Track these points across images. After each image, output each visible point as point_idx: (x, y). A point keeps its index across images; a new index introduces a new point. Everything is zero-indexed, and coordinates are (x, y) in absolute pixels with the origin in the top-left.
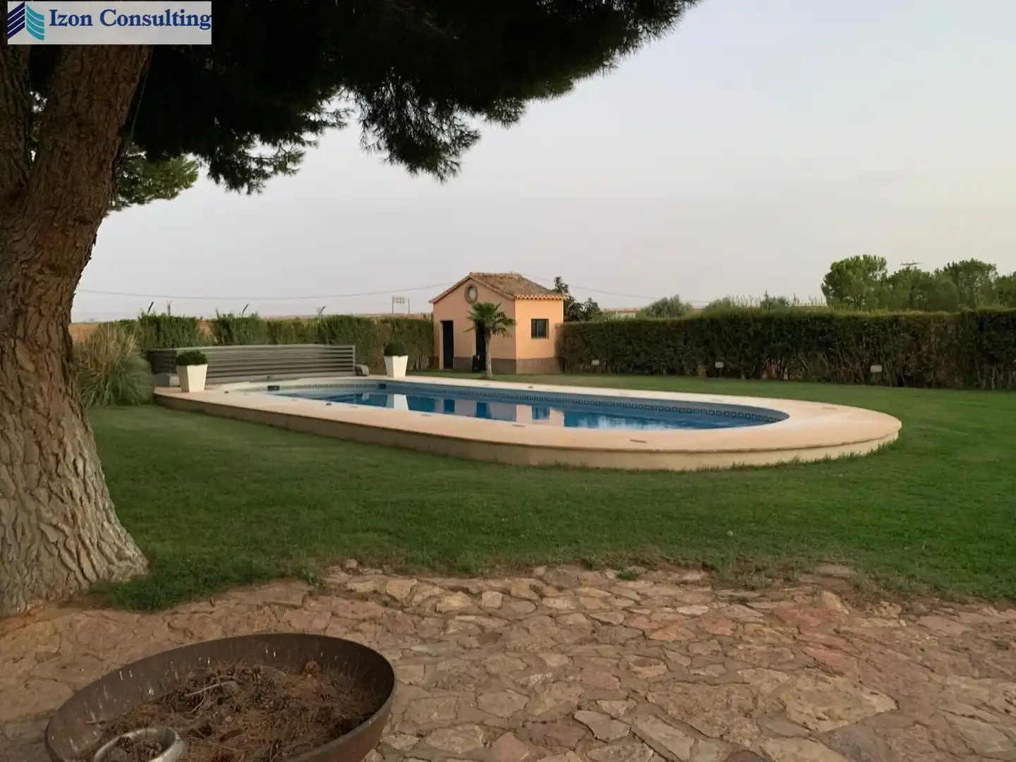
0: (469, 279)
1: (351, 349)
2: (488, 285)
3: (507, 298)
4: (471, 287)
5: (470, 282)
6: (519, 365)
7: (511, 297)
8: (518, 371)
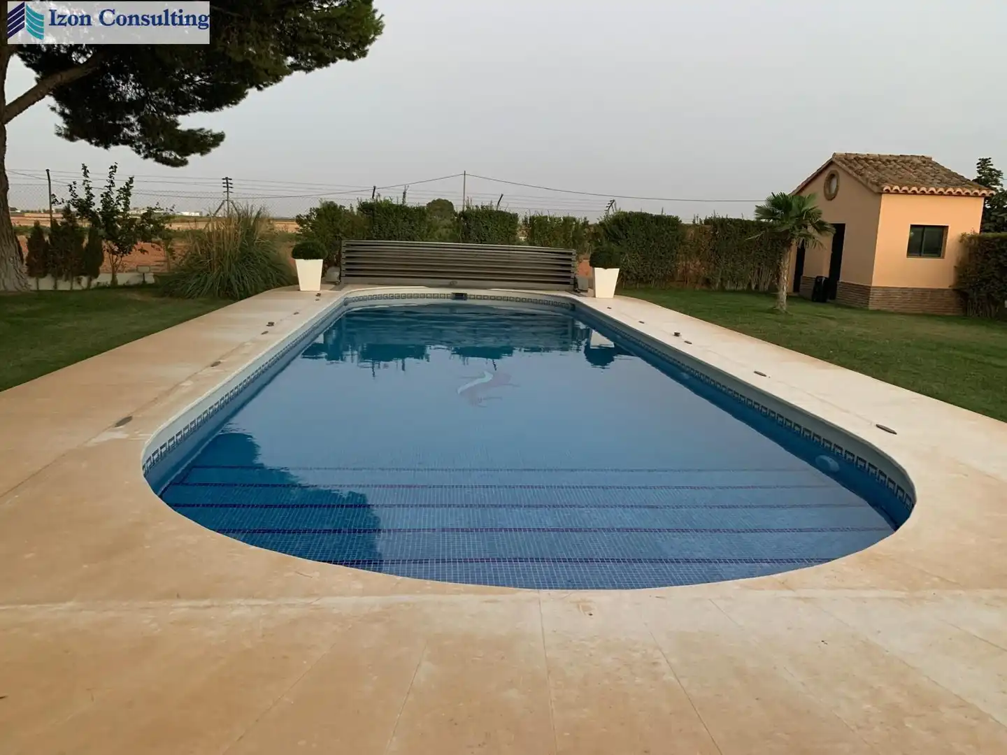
0: (830, 163)
1: (571, 254)
2: (850, 171)
3: (871, 191)
4: (832, 176)
5: (832, 168)
6: (875, 296)
7: (876, 189)
8: (871, 307)
